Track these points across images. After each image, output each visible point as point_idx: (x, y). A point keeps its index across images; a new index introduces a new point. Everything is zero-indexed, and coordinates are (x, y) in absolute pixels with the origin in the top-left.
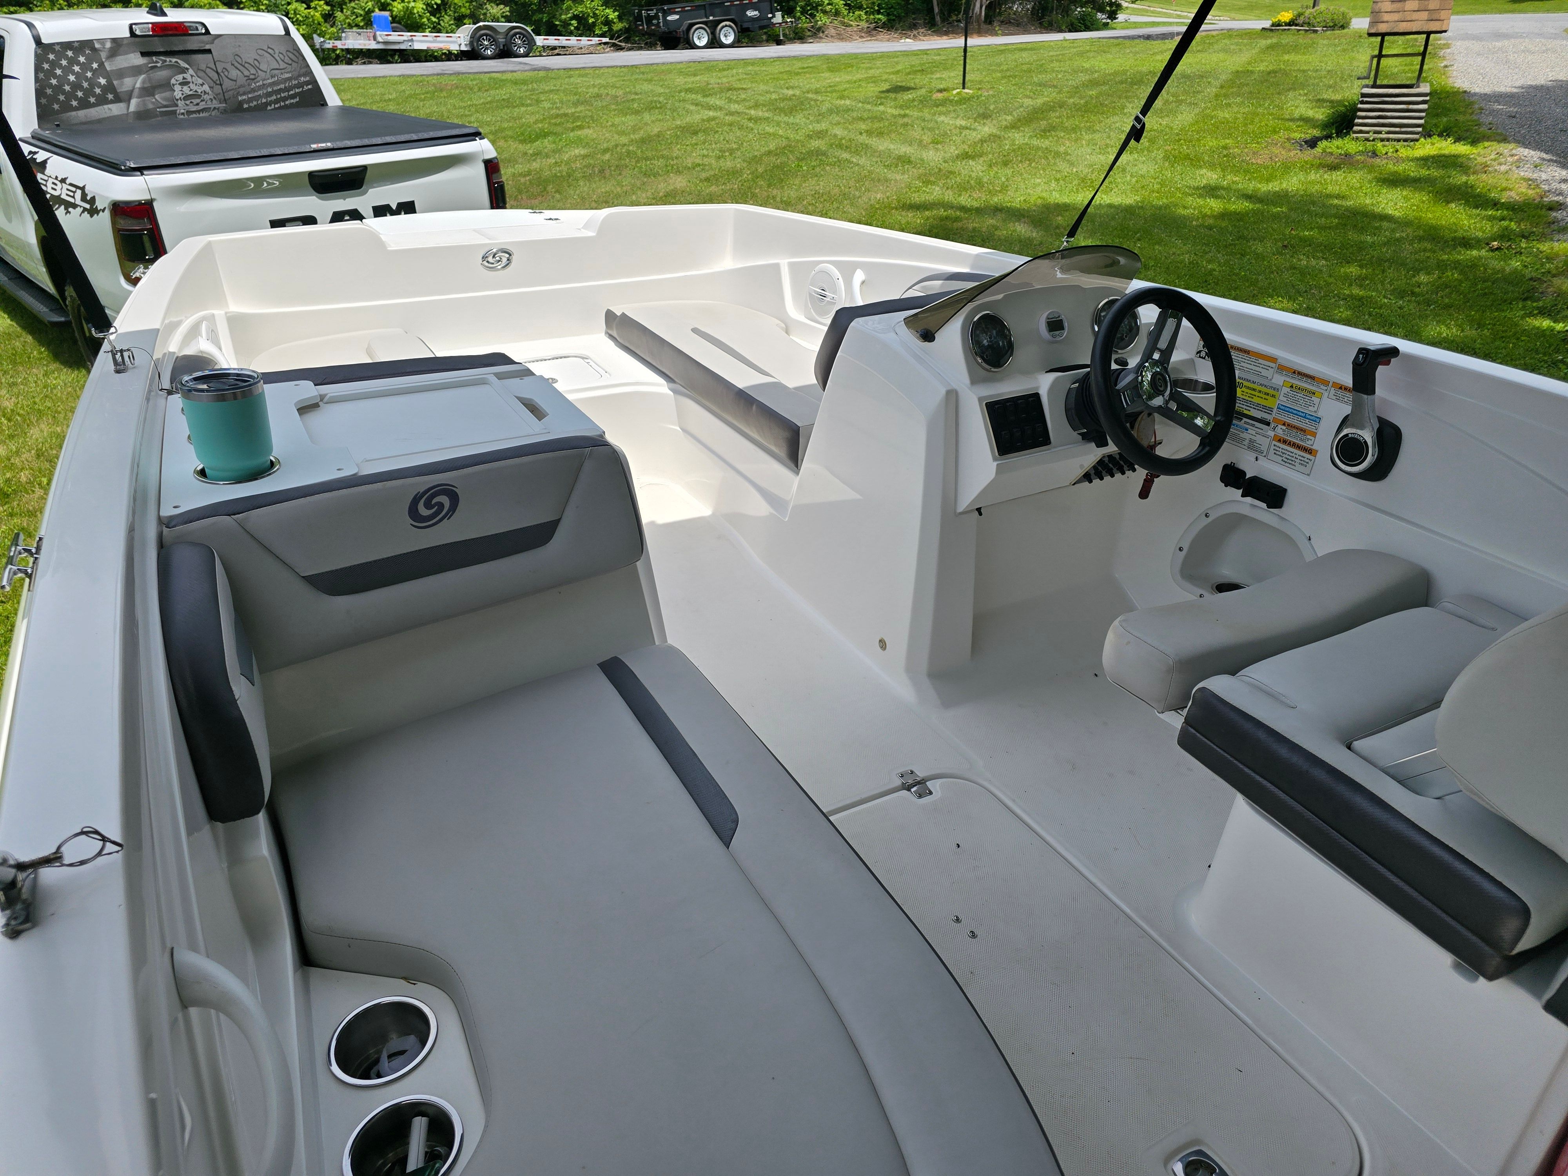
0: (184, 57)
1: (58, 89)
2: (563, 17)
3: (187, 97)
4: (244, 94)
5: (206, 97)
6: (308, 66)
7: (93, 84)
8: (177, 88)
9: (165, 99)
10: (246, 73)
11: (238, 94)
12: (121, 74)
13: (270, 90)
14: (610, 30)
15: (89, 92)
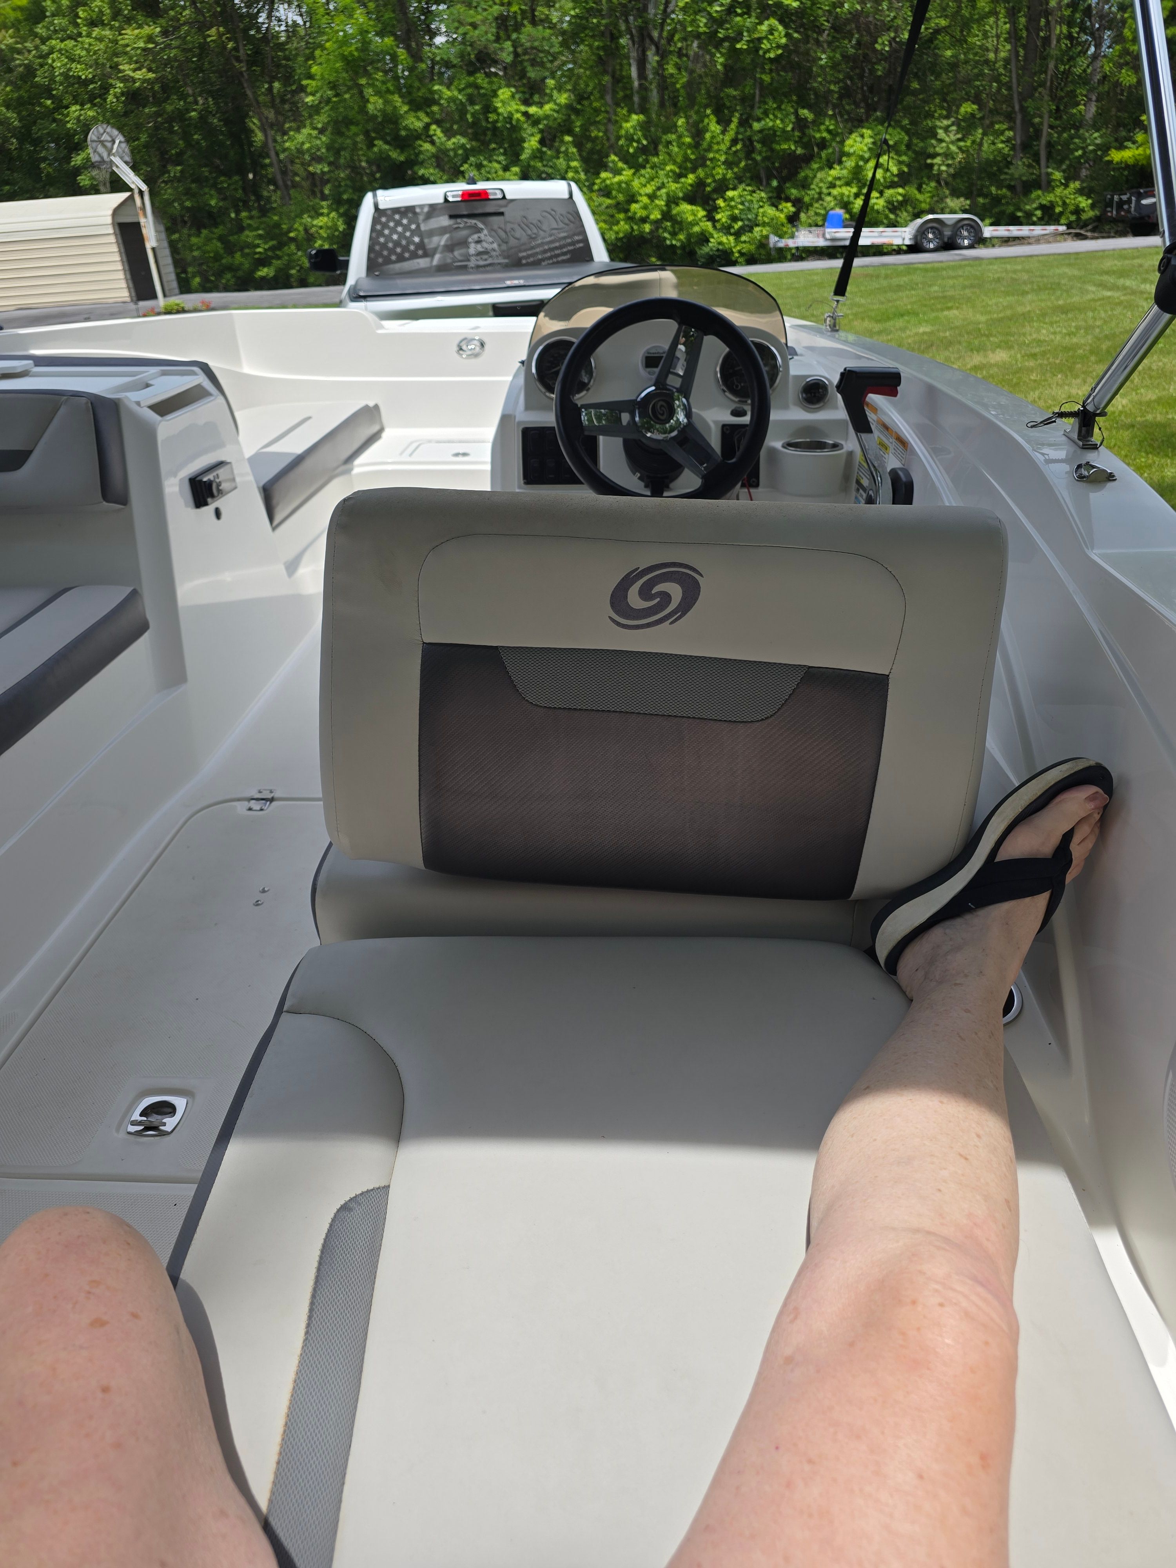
0: (483, 219)
1: (384, 246)
2: (1028, 207)
3: (479, 254)
4: (525, 250)
5: (494, 254)
6: (583, 226)
7: (410, 241)
8: (472, 246)
9: (461, 255)
10: (529, 232)
11: (521, 251)
12: (431, 233)
13: (546, 247)
14: (1079, 219)
15: (405, 249)
